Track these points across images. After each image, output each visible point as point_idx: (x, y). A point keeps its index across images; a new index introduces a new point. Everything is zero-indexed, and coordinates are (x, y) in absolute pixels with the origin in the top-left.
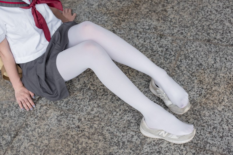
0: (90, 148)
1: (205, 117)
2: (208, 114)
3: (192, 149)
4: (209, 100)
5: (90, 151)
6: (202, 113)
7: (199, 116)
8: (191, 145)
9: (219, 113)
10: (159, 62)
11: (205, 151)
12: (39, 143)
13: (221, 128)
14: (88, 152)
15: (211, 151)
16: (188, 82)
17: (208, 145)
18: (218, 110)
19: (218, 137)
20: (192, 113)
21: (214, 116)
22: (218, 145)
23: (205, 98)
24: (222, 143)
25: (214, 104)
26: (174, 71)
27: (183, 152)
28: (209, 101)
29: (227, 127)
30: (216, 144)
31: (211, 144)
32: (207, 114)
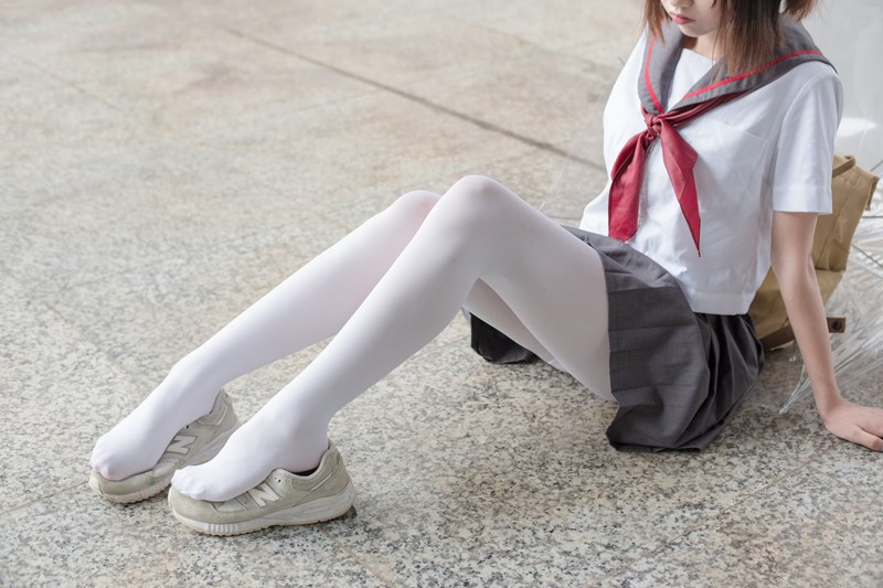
1: (119, 542)
2: (118, 553)
3: (73, 482)
6: (139, 544)
7: (136, 533)
9: (93, 572)
10: (428, 549)
11: (35, 498)
13: (48, 554)
15: (21, 507)
16: (272, 566)
17: (42, 510)
18: (105, 574)
19: (36, 534)
20: (163, 528)
21: (97, 560)
22: (17, 526)
23: (175, 572)
24: (13, 533)
25: (130, 577)
26: (352, 560)
28: (154, 574)
29: (35, 564)
30: (25, 524)
31: (38, 515)
32: (119, 550)
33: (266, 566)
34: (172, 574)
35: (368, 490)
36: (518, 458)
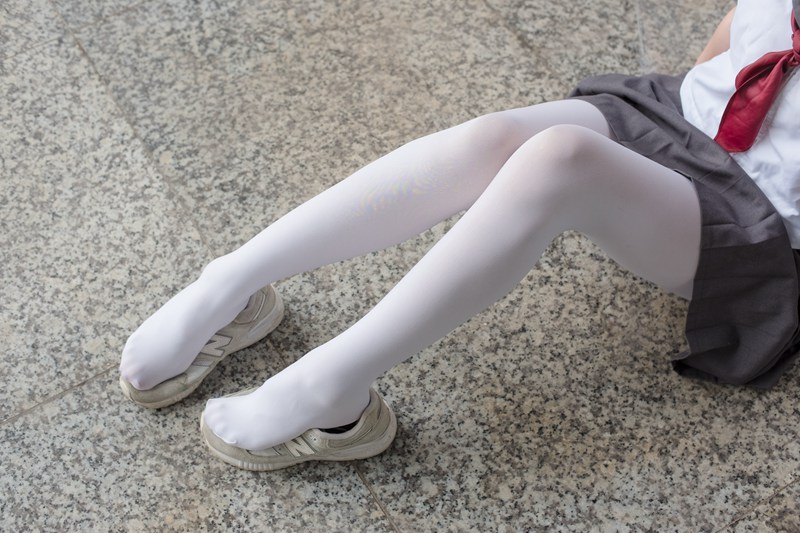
0: (333, 165)
1: (151, 467)
2: (150, 484)
3: (105, 363)
4: (187, 525)
5: (323, 161)
6: (171, 472)
7: (168, 455)
8: (115, 370)
9: (126, 510)
10: (465, 513)
11: (67, 386)
12: (451, 76)
13: (81, 477)
14: (328, 156)
15: (54, 398)
16: (304, 524)
17: (74, 406)
18: (137, 516)
19: (69, 445)
20: (196, 449)
21: (129, 492)
22: (50, 428)
23: (206, 520)
24: (46, 439)
25: (162, 524)
26: (386, 522)
27: (120, 339)
28: (185, 522)
29: (68, 490)
30: (58, 427)
31: (70, 414)
32: (153, 480)
33: (298, 523)
34: (203, 525)
35: (410, 411)
36: (574, 375)
